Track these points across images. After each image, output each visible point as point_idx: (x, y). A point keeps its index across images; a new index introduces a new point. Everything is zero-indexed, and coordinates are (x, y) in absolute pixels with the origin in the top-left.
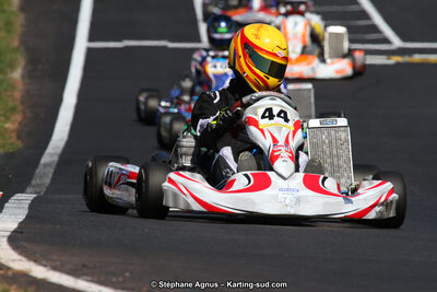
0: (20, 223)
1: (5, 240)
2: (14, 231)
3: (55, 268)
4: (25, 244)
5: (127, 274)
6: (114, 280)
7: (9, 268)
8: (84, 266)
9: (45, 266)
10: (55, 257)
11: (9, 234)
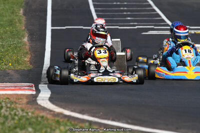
0: (51, 95)
1: (48, 101)
2: (50, 98)
3: (72, 111)
4: (56, 102)
5: (101, 113)
6: (97, 115)
7: (54, 112)
8: (83, 110)
9: (68, 110)
10: (70, 107)
11: (48, 99)
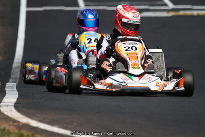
0: (18, 99)
1: (13, 107)
2: (16, 103)
3: (40, 121)
4: (23, 109)
5: (75, 124)
6: (70, 127)
7: (19, 122)
8: (54, 120)
9: (36, 120)
10: (39, 116)
11: (14, 104)
